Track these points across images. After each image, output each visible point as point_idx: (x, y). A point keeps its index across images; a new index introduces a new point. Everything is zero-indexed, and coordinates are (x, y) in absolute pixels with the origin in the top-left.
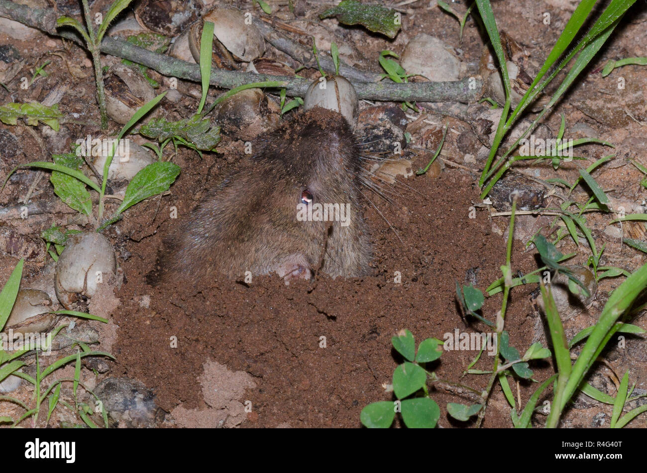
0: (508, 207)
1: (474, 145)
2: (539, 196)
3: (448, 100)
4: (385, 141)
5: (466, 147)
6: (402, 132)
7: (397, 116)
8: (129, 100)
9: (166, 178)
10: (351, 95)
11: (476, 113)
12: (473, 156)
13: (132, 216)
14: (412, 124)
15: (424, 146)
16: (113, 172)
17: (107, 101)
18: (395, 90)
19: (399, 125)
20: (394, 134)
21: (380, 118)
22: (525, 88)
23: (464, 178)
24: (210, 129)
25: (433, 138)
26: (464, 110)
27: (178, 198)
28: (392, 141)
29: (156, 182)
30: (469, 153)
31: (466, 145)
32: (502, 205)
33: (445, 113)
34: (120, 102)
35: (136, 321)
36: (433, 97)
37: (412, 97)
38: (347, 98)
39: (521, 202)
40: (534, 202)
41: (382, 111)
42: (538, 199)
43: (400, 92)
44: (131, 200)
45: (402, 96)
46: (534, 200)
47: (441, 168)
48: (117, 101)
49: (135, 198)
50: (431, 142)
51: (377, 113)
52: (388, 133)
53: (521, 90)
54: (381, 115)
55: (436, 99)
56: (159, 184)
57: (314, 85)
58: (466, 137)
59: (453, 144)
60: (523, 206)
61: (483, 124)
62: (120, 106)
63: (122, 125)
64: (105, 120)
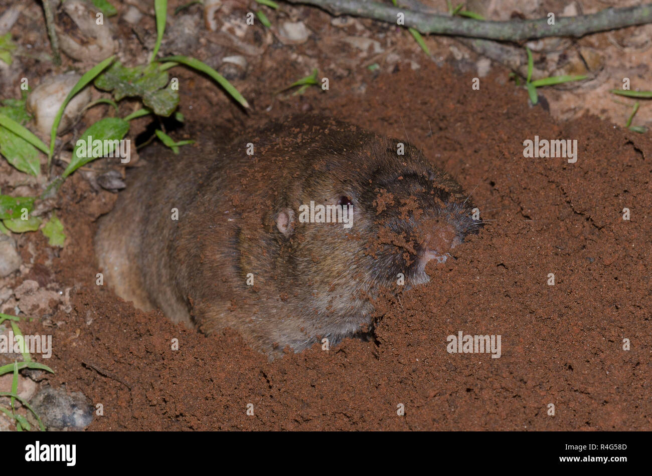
8: (81, 39)
9: (114, 137)
17: (59, 40)
34: (72, 40)
48: (68, 38)
62: (71, 44)
63: (75, 60)
64: (58, 58)
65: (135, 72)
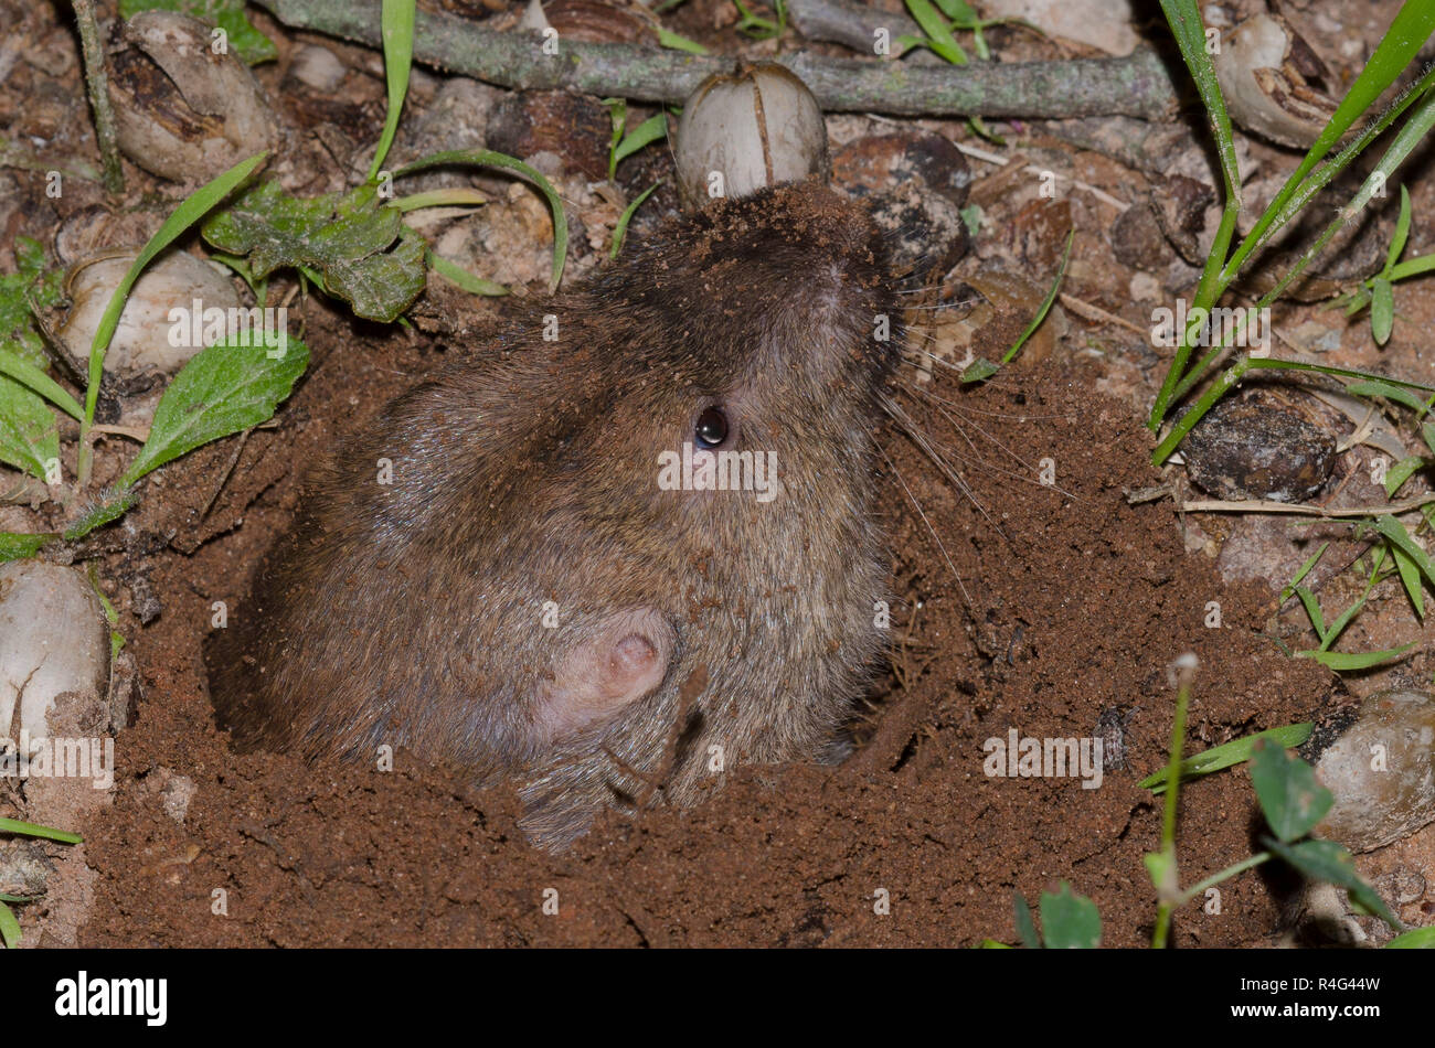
0: (1231, 490)
1: (1158, 250)
2: (1319, 461)
3: (1090, 113)
4: (907, 245)
5: (1136, 255)
6: (954, 213)
7: (940, 163)
8: (182, 120)
9: (267, 384)
10: (802, 124)
11: (1167, 154)
12: (1155, 283)
13: (171, 486)
14: (988, 181)
15: (1018, 248)
16: (123, 349)
17: (120, 122)
18: (939, 89)
19: (948, 186)
20: (931, 223)
21: (894, 168)
22: (1303, 96)
23: (1104, 415)
24: (398, 241)
25: (1041, 229)
26: (1136, 141)
27: (308, 418)
28: (926, 243)
29: (238, 391)
30: (1143, 270)
31: (1135, 250)
32: (1216, 483)
33: (1082, 143)
34: (156, 125)
35: (144, 871)
36: (1044, 109)
37: (990, 106)
38: (791, 135)
39: (1268, 480)
40: (1304, 480)
41: (899, 149)
42: (1316, 469)
43: (951, 93)
44: (164, 445)
45: (958, 104)
46: (1306, 474)
47: (1058, 336)
48: (148, 121)
49: (180, 438)
50: (1038, 240)
51: (885, 154)
52: (916, 221)
53: (1292, 101)
54: (897, 161)
55: (1056, 112)
56: (244, 400)
57: (700, 94)
58: (1136, 229)
59: (1101, 240)
60: (1273, 490)
61: (1184, 192)
62: (155, 136)
63: (165, 180)
64: (116, 170)
65: (316, 208)
